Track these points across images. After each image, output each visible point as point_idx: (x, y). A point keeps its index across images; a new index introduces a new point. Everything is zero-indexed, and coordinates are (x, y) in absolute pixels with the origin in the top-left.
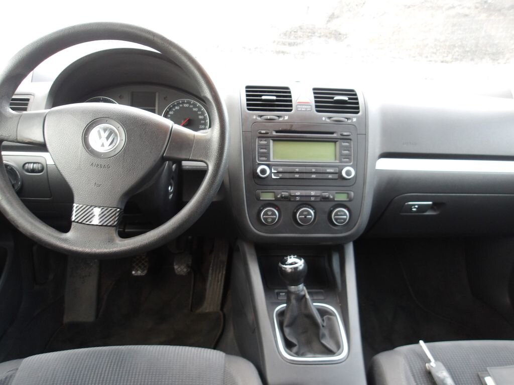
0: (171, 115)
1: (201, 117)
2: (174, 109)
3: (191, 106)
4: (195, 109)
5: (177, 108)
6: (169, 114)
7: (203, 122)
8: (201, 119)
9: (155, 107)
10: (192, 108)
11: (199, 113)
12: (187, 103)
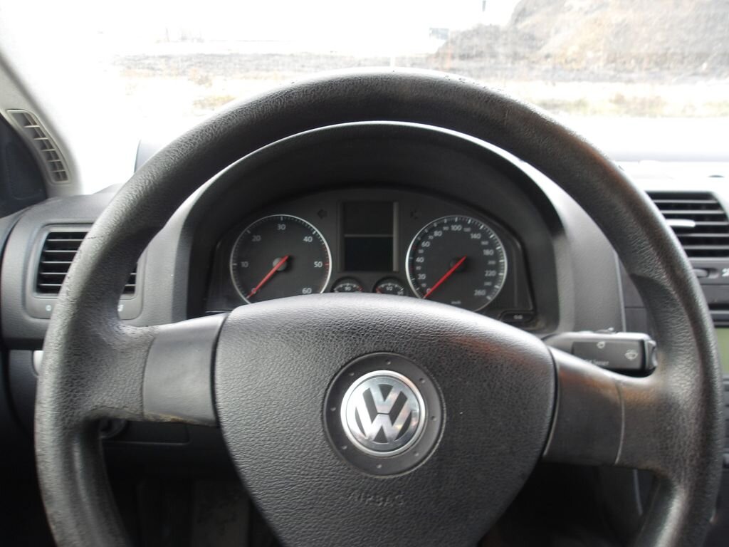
0: (425, 248)
1: (488, 252)
2: (431, 237)
3: (468, 230)
4: (475, 236)
5: (437, 233)
6: (422, 248)
7: (492, 263)
8: (490, 258)
9: (391, 232)
10: (468, 234)
11: (485, 243)
12: (458, 223)
